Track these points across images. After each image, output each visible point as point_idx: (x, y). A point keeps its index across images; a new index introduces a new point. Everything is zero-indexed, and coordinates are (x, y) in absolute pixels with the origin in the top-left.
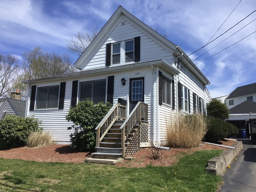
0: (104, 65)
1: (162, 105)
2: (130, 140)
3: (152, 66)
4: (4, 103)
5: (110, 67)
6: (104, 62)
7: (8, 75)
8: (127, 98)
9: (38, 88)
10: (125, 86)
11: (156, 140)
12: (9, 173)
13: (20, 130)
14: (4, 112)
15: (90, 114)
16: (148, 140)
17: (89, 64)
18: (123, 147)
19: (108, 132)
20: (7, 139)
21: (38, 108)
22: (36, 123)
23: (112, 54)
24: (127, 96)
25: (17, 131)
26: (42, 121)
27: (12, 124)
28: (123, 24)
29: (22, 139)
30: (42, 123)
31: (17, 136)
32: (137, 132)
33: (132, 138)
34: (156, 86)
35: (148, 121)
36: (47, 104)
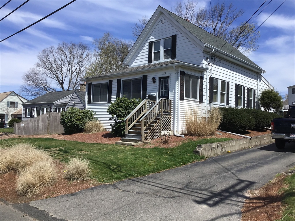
0: (147, 62)
1: (184, 100)
2: (151, 129)
3: (174, 67)
4: (73, 95)
5: (152, 63)
6: (147, 59)
7: (81, 64)
8: (156, 94)
9: (93, 84)
10: (156, 84)
11: (177, 129)
12: (63, 148)
13: (79, 120)
14: (73, 103)
15: (123, 109)
16: (171, 129)
17: (135, 61)
18: (142, 134)
19: (136, 123)
20: (70, 126)
21: (94, 102)
22: (91, 114)
23: (153, 51)
24: (156, 92)
25: (77, 120)
26: (96, 112)
27: (73, 115)
28: (163, 22)
29: (81, 127)
30: (96, 114)
31: (77, 124)
32: (159, 123)
33: (153, 127)
34: (178, 84)
35: (171, 113)
36: (100, 99)
